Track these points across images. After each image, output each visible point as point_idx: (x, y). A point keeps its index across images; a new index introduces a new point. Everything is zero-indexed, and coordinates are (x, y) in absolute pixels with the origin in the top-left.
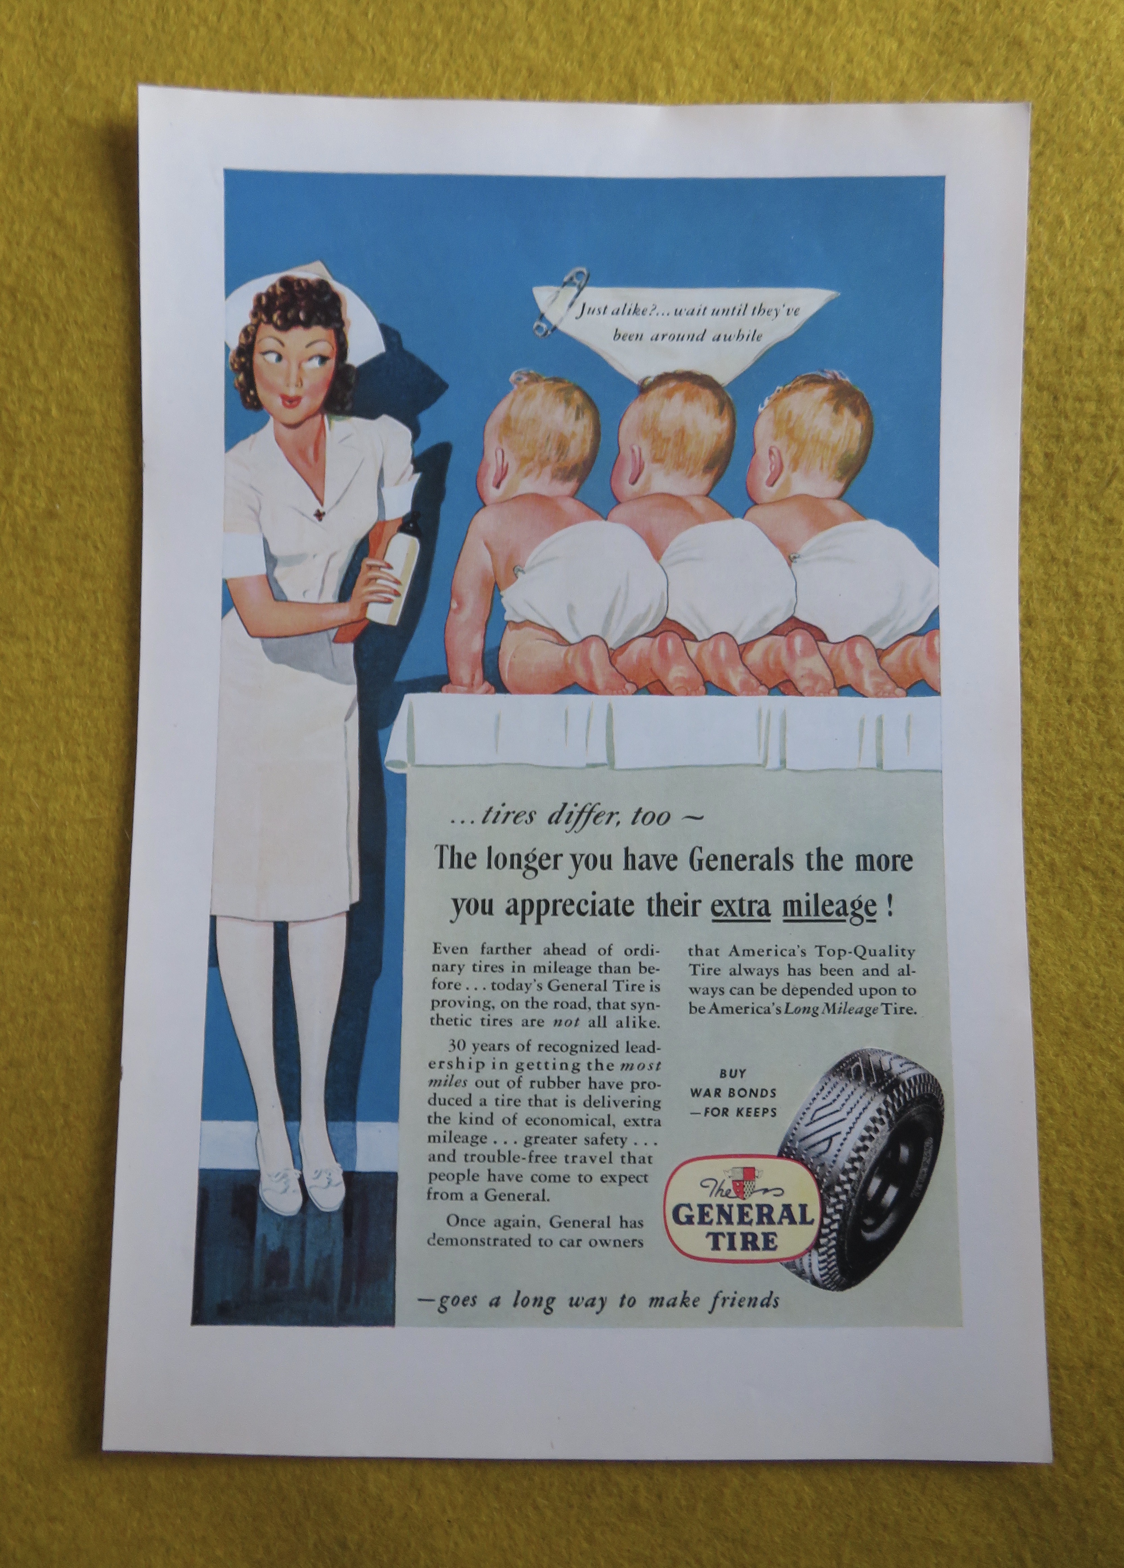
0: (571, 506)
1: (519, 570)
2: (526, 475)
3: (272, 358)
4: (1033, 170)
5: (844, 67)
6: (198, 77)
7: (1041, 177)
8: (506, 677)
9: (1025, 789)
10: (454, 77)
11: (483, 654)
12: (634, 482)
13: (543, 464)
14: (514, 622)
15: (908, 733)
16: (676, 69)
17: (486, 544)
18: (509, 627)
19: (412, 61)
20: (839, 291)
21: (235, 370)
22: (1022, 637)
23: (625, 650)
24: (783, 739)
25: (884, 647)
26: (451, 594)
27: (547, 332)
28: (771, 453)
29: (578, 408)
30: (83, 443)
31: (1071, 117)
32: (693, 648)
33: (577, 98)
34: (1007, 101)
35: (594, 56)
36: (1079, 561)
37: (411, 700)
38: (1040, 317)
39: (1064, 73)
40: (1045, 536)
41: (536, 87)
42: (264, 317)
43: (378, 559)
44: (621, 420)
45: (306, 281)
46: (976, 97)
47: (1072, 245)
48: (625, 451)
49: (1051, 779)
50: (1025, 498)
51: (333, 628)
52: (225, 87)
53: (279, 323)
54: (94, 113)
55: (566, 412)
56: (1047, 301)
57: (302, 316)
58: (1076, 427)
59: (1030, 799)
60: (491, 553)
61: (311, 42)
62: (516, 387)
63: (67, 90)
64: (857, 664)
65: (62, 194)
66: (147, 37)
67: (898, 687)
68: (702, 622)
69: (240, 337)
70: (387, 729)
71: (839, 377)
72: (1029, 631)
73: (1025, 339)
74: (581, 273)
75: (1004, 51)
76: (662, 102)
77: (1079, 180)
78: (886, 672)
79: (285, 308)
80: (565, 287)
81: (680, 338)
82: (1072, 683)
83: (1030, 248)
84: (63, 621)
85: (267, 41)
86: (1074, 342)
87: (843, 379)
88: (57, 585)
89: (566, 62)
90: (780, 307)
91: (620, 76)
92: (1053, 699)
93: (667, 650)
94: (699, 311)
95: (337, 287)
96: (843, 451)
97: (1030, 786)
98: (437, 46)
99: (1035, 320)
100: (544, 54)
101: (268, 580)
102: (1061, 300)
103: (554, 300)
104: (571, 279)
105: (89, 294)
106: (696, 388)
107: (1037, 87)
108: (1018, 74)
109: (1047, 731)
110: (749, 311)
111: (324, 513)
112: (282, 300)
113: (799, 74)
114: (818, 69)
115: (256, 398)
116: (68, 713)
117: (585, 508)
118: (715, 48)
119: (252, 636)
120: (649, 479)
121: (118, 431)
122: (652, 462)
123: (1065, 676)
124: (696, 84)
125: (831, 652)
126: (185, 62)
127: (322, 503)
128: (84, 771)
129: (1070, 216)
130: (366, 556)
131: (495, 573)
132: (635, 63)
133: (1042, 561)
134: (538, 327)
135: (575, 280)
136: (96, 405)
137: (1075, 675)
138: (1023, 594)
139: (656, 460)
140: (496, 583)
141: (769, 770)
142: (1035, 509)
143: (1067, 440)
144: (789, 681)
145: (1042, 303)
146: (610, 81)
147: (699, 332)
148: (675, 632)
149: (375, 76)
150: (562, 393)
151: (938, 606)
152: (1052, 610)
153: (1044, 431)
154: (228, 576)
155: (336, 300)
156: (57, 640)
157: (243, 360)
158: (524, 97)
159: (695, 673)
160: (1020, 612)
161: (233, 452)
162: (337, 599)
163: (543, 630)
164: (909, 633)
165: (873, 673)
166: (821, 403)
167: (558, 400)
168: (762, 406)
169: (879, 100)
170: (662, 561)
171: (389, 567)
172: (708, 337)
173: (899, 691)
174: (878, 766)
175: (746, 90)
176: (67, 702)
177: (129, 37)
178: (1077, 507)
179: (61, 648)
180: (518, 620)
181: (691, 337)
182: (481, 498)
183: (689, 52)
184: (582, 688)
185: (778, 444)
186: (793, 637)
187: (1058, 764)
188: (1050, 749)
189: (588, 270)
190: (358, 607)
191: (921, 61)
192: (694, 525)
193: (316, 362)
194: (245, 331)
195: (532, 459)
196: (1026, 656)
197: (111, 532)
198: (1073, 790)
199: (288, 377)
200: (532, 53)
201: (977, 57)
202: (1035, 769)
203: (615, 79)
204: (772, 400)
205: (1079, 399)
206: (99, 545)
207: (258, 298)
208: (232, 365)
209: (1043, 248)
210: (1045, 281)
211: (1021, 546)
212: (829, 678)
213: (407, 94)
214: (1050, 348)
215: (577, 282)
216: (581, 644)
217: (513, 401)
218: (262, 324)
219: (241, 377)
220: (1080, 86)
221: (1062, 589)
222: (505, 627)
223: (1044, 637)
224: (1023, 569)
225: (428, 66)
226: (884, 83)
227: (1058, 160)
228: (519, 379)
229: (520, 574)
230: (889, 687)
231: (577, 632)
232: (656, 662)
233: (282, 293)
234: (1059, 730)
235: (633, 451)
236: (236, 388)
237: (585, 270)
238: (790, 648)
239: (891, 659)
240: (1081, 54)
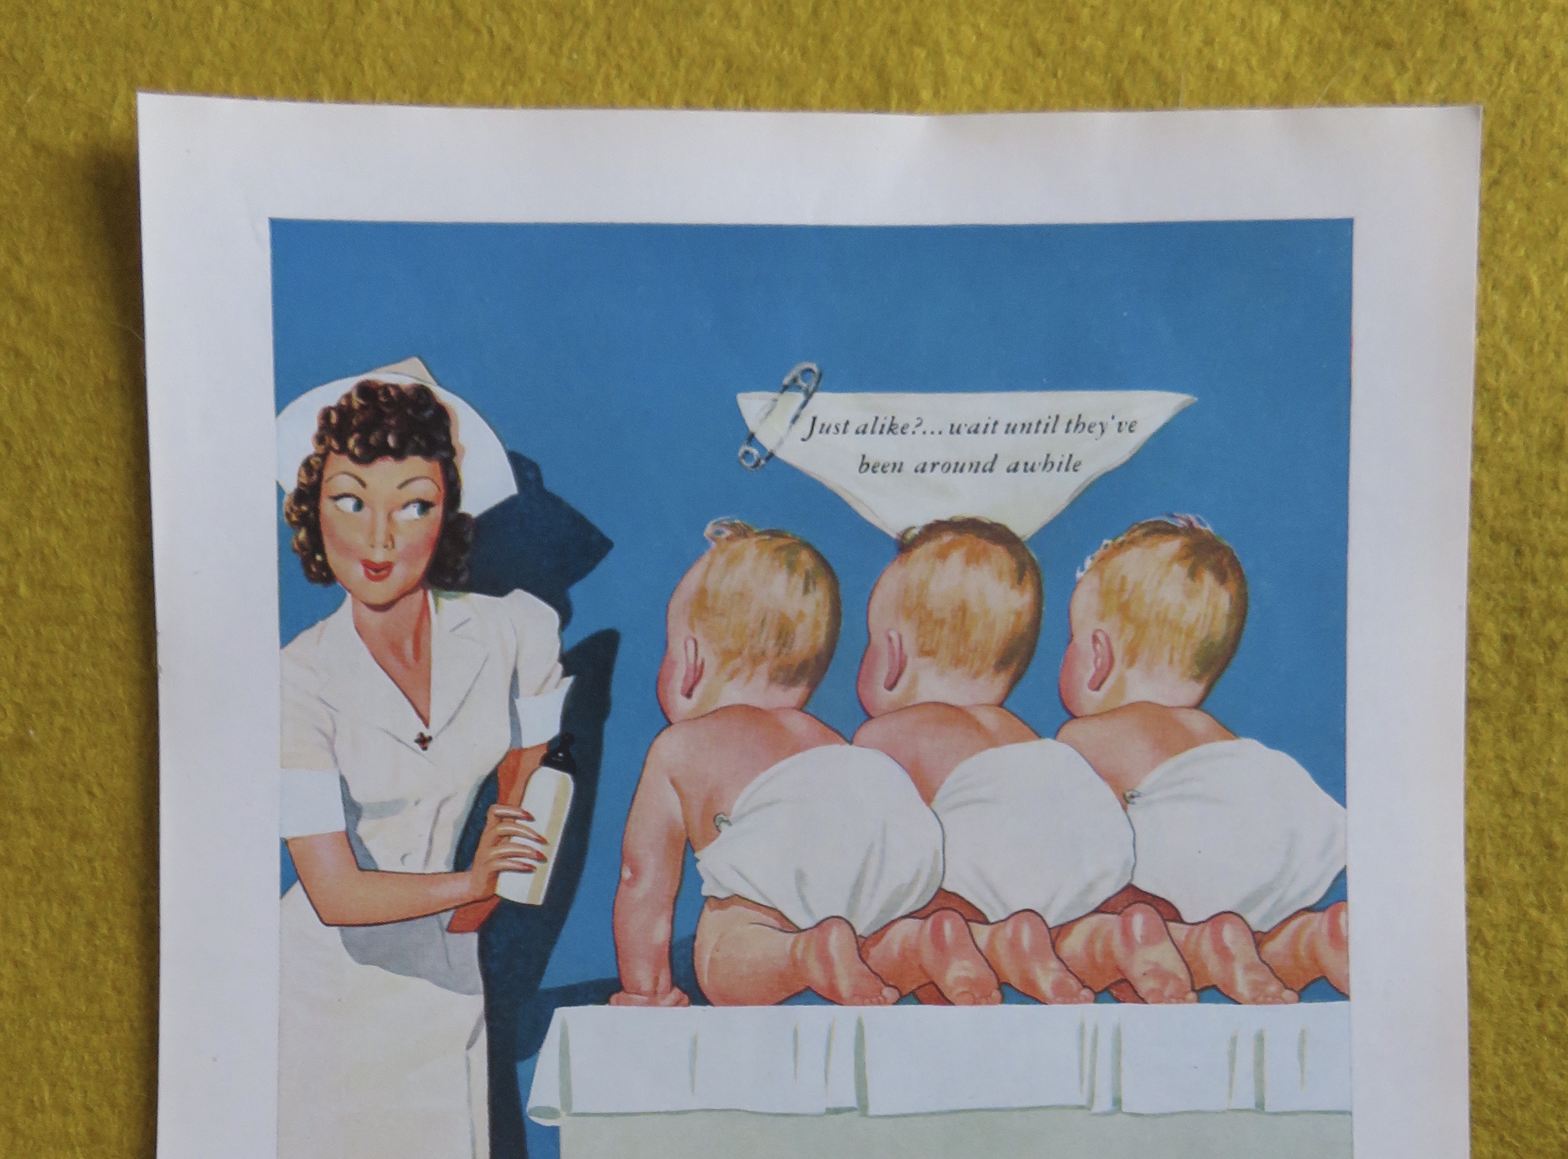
0: (798, 723)
1: (723, 821)
2: (731, 677)
3: (348, 504)
4: (1484, 207)
5: (1200, 51)
6: (229, 77)
7: (1496, 219)
8: (704, 980)
9: (1474, 1138)
10: (614, 73)
11: (671, 948)
12: (891, 687)
13: (756, 660)
14: (715, 898)
15: (1301, 1056)
16: (948, 57)
17: (673, 782)
18: (710, 906)
19: (551, 51)
20: (1195, 395)
21: (293, 523)
22: (1470, 911)
23: (882, 936)
24: (1117, 1068)
25: (1265, 929)
26: (623, 857)
27: (759, 461)
28: (1095, 639)
29: (807, 577)
30: (68, 636)
31: (1542, 126)
32: (982, 933)
33: (800, 104)
34: (1444, 102)
35: (824, 39)
36: (1554, 796)
37: (562, 1015)
38: (1496, 431)
39: (1530, 59)
40: (1503, 759)
41: (737, 87)
42: (334, 444)
43: (511, 806)
44: (872, 593)
45: (396, 387)
46: (1398, 96)
47: (1543, 320)
48: (878, 639)
49: (1514, 1123)
50: (1473, 702)
51: (446, 910)
52: (269, 94)
53: (357, 451)
54: (72, 134)
55: (789, 581)
56: (1506, 406)
57: (391, 441)
58: (1550, 597)
59: (1481, 1152)
60: (681, 796)
61: (397, 22)
62: (714, 544)
63: (30, 99)
64: (1224, 954)
65: (27, 258)
66: (149, 15)
67: (1287, 988)
68: (996, 895)
69: (299, 475)
70: (527, 1062)
71: (1196, 525)
72: (1480, 902)
73: (1473, 465)
74: (810, 370)
75: (1440, 28)
76: (927, 110)
77: (1554, 221)
78: (1268, 965)
79: (365, 430)
80: (787, 394)
81: (959, 468)
82: (1544, 979)
83: (1481, 327)
84: (44, 904)
85: (331, 22)
86: (1547, 468)
87: (1202, 528)
88: (35, 850)
89: (782, 49)
90: (1107, 419)
91: (865, 69)
92: (1515, 1002)
93: (943, 936)
94: (987, 425)
95: (443, 396)
96: (1204, 635)
97: (1480, 1130)
98: (587, 25)
99: (1488, 434)
100: (749, 34)
101: (349, 840)
102: (1526, 404)
103: (768, 414)
104: (795, 380)
105: (71, 412)
106: (983, 543)
107: (1490, 81)
108: (1462, 60)
109: (1506, 1051)
110: (1061, 427)
111: (430, 738)
112: (361, 418)
113: (1132, 63)
114: (1161, 56)
115: (325, 566)
116: (54, 1042)
117: (819, 726)
118: (1006, 26)
119: (328, 925)
120: (914, 681)
121: (120, 617)
122: (919, 656)
123: (1532, 967)
124: (978, 80)
125: (1188, 936)
126: (208, 54)
127: (427, 724)
128: (81, 1130)
129: (1541, 278)
130: (494, 802)
131: (686, 823)
132: (887, 50)
133: (1499, 796)
134: (747, 453)
135: (801, 382)
136: (85, 579)
137: (1548, 966)
138: (1470, 846)
139: (926, 652)
140: (688, 840)
141: (1096, 1114)
142: (1487, 719)
143: (1535, 614)
144: (1125, 980)
145: (1499, 408)
146: (849, 78)
147: (986, 458)
148: (955, 910)
149: (496, 73)
150: (784, 554)
151: (1345, 868)
152: (1514, 870)
153: (1502, 601)
154: (288, 835)
155: (442, 415)
156: (36, 933)
157: (304, 508)
158: (719, 104)
159: (986, 972)
160: (1467, 872)
161: (291, 647)
162: (451, 867)
163: (760, 910)
164: (1301, 907)
165: (1248, 968)
166: (1170, 564)
167: (777, 564)
168: (1082, 569)
169: (1253, 103)
170: (934, 804)
171: (529, 818)
172: (1001, 467)
173: (1287, 994)
174: (1257, 1105)
175: (1053, 89)
176: (52, 1024)
177: (122, 16)
178: (1550, 715)
179: (42, 945)
180: (722, 895)
181: (975, 467)
182: (665, 714)
183: (966, 30)
184: (819, 995)
185: (1105, 626)
186: (1131, 915)
187: (1522, 1099)
188: (1511, 1077)
189: (819, 366)
190: (483, 879)
191: (1316, 41)
192: (981, 750)
193: (413, 511)
194: (307, 465)
195: (740, 653)
196: (1476, 938)
197: (113, 769)
198: (1545, 1137)
199: (372, 533)
200: (731, 35)
201: (1400, 35)
202: (1489, 1107)
203: (857, 74)
204: (1096, 560)
205: (1553, 554)
206: (96, 790)
207: (326, 415)
208: (288, 516)
209: (1501, 326)
210: (1503, 376)
211: (1467, 775)
212: (1183, 975)
213: (543, 101)
214: (1510, 477)
215: (804, 385)
216: (816, 931)
217: (710, 564)
218: (332, 454)
219: (302, 535)
220: (1554, 78)
221: (1528, 838)
222: (703, 907)
223: (1502, 911)
224: (1471, 809)
225: (575, 56)
226: (1260, 77)
227: (1523, 191)
228: (719, 533)
229: (724, 827)
230: (1273, 987)
231: (809, 911)
232: (928, 955)
233: (362, 406)
234: (1524, 1049)
235: (890, 639)
236: (295, 551)
237: (814, 367)
238: (1126, 931)
239: (1273, 947)
240: (1556, 29)
